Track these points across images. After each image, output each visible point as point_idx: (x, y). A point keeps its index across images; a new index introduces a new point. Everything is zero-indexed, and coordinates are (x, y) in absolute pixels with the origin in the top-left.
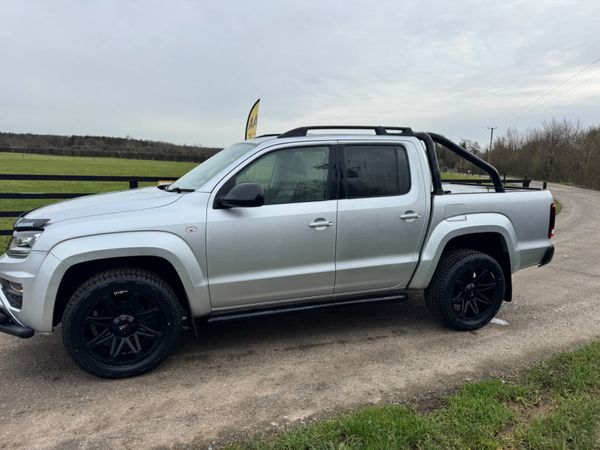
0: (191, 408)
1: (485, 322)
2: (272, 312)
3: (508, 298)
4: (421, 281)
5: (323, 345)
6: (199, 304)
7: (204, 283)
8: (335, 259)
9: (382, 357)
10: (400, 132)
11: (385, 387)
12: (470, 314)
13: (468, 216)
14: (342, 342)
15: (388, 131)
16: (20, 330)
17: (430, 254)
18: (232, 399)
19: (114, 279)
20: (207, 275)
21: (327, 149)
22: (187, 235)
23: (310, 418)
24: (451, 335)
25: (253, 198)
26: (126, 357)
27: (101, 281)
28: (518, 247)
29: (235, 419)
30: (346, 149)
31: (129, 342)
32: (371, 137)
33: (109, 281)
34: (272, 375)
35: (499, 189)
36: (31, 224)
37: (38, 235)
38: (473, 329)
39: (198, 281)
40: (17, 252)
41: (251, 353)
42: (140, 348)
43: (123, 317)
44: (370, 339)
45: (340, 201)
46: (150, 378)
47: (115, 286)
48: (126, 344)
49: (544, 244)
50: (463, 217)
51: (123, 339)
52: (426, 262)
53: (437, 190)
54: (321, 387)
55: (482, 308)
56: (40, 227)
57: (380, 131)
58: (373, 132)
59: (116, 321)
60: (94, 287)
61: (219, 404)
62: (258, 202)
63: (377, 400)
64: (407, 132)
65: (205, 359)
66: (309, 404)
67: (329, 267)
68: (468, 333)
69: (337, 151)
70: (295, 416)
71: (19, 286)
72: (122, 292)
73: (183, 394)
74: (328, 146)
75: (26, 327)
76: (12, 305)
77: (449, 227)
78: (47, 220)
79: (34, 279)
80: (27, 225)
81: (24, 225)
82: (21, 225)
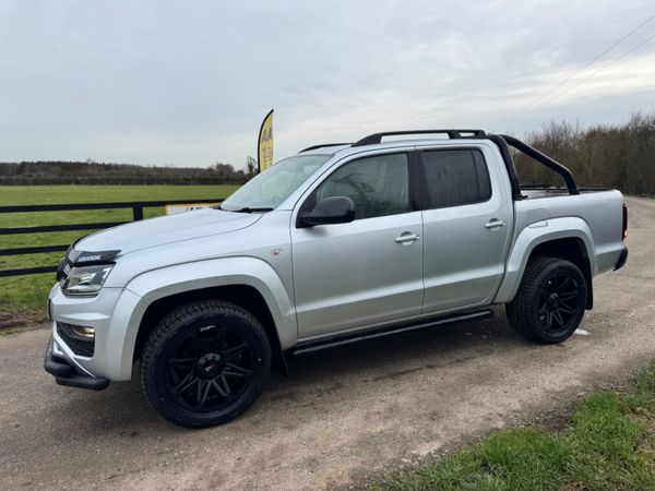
0: (305, 453)
1: (570, 333)
2: (360, 339)
3: (590, 307)
4: (507, 294)
5: (412, 371)
6: (287, 336)
7: (292, 312)
8: (424, 276)
9: (483, 378)
10: (472, 134)
11: (501, 410)
12: (556, 326)
13: (549, 221)
14: (431, 367)
15: (462, 135)
16: (93, 382)
17: (515, 264)
18: (345, 439)
19: (200, 314)
20: (295, 303)
21: (405, 157)
22: (273, 258)
23: (440, 451)
24: (538, 350)
25: (342, 213)
26: (215, 401)
27: (186, 317)
28: (598, 251)
29: (360, 460)
30: (424, 155)
31: (217, 385)
32: (444, 141)
33: (195, 316)
34: (375, 408)
35: (573, 191)
36: (98, 258)
37: (107, 270)
38: (558, 341)
39: (287, 310)
40: (77, 291)
41: (339, 386)
42: (229, 391)
43: (210, 356)
44: (458, 361)
45: (425, 212)
46: (243, 423)
47: (202, 321)
48: (212, 386)
49: (617, 247)
50: (544, 223)
51: (210, 382)
52: (511, 273)
53: (516, 196)
54: (435, 417)
55: (567, 318)
56: (109, 259)
57: (453, 134)
58: (446, 136)
59: (202, 361)
60: (178, 324)
61: (334, 445)
62: (348, 217)
63: (500, 424)
64: (479, 134)
65: (292, 396)
66: (431, 437)
67: (418, 286)
68: (554, 346)
69: (415, 158)
70: (424, 450)
71: (81, 329)
72: (209, 328)
73: (289, 438)
74: (406, 152)
75: (98, 377)
76: (76, 353)
77: (530, 235)
78: (119, 251)
79: (109, 320)
80: (92, 258)
81: (88, 259)
82: (84, 259)
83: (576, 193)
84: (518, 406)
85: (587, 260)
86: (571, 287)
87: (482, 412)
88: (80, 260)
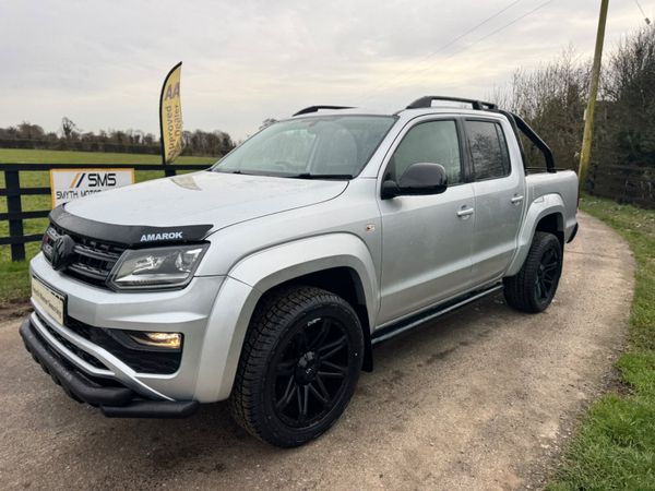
4: (515, 267)
6: (373, 324)
7: (378, 296)
11: (567, 381)
12: (542, 295)
13: (544, 197)
16: (180, 408)
17: (523, 241)
18: (466, 432)
19: (310, 303)
21: (453, 124)
22: (365, 234)
23: (563, 431)
26: (316, 407)
27: (296, 309)
28: (567, 224)
29: (504, 453)
30: (466, 124)
31: (314, 389)
32: (469, 111)
33: (303, 307)
34: (460, 394)
35: (551, 170)
36: (178, 235)
37: (197, 251)
39: (375, 294)
42: (327, 395)
43: (310, 355)
44: (480, 335)
47: (310, 313)
48: (310, 391)
50: (542, 198)
51: (306, 387)
52: (521, 247)
53: (526, 170)
54: (520, 395)
57: (476, 105)
58: (470, 105)
59: (303, 362)
60: (289, 319)
61: (462, 441)
64: (492, 107)
66: (539, 417)
68: (542, 313)
71: (143, 335)
72: (315, 321)
73: (409, 441)
74: (455, 120)
75: (179, 401)
76: (138, 370)
77: (536, 210)
78: (212, 226)
79: (205, 322)
80: (166, 236)
81: (159, 237)
82: (151, 237)
83: (554, 172)
84: (574, 375)
85: (563, 233)
86: (553, 259)
87: (555, 386)
88: (144, 238)
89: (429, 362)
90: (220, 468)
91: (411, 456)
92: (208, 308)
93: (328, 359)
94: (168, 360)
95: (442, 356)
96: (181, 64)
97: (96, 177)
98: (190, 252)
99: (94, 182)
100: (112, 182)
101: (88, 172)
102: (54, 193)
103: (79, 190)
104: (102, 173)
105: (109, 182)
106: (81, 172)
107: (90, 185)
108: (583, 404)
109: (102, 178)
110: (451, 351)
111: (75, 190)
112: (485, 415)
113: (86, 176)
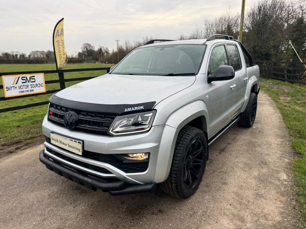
0: (249, 192)
4: (244, 109)
16: (149, 187)
18: (252, 181)
23: (288, 175)
29: (272, 188)
35: (251, 65)
36: (142, 108)
37: (150, 114)
52: (246, 100)
54: (264, 163)
56: (149, 108)
61: (253, 185)
71: (127, 155)
72: (194, 141)
74: (224, 45)
76: (126, 172)
77: (250, 83)
78: (155, 102)
79: (158, 146)
80: (136, 108)
81: (133, 109)
82: (129, 109)
83: (253, 66)
86: (255, 104)
87: (275, 157)
88: (126, 110)
89: (220, 153)
90: (161, 211)
91: (237, 194)
92: (159, 140)
93: (196, 158)
94: (142, 166)
95: (223, 150)
96: (63, 19)
97: (25, 78)
98: (146, 115)
99: (24, 81)
100: (34, 80)
101: (21, 76)
102: (5, 88)
103: (17, 85)
104: (28, 76)
105: (32, 80)
106: (17, 76)
107: (23, 83)
108: (289, 164)
109: (28, 79)
110: (226, 147)
111: (15, 85)
112: (256, 173)
113: (20, 78)
